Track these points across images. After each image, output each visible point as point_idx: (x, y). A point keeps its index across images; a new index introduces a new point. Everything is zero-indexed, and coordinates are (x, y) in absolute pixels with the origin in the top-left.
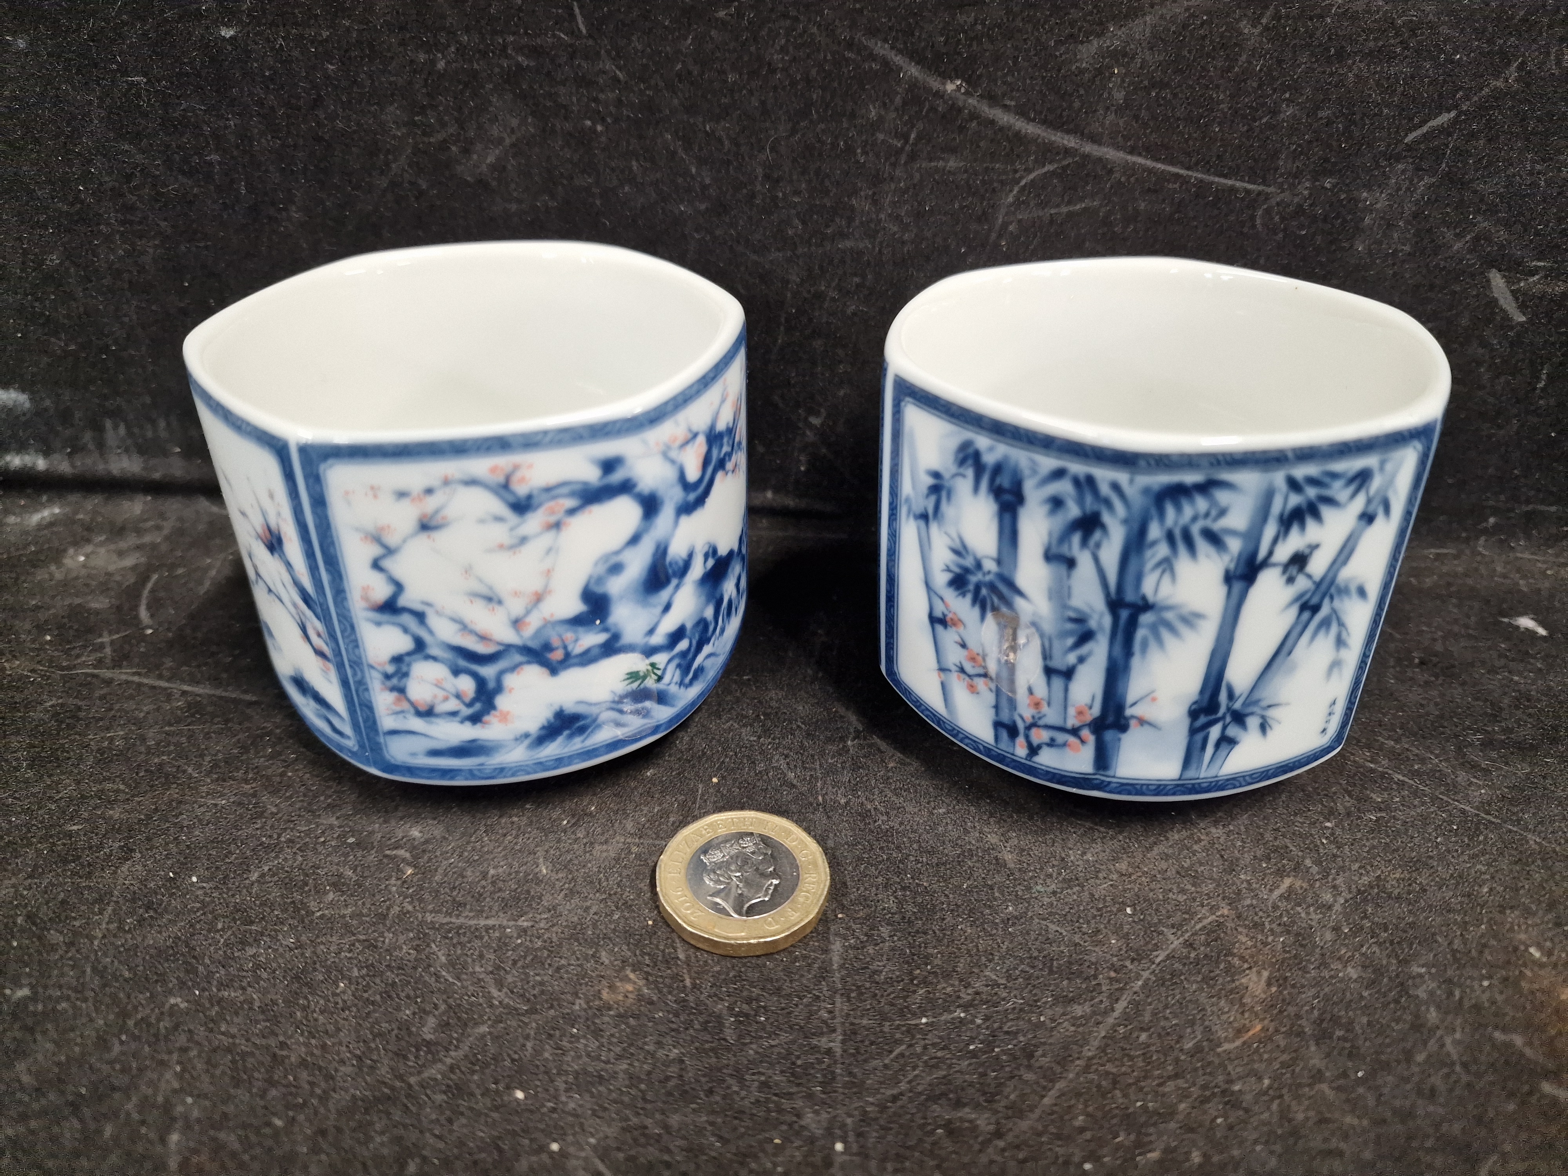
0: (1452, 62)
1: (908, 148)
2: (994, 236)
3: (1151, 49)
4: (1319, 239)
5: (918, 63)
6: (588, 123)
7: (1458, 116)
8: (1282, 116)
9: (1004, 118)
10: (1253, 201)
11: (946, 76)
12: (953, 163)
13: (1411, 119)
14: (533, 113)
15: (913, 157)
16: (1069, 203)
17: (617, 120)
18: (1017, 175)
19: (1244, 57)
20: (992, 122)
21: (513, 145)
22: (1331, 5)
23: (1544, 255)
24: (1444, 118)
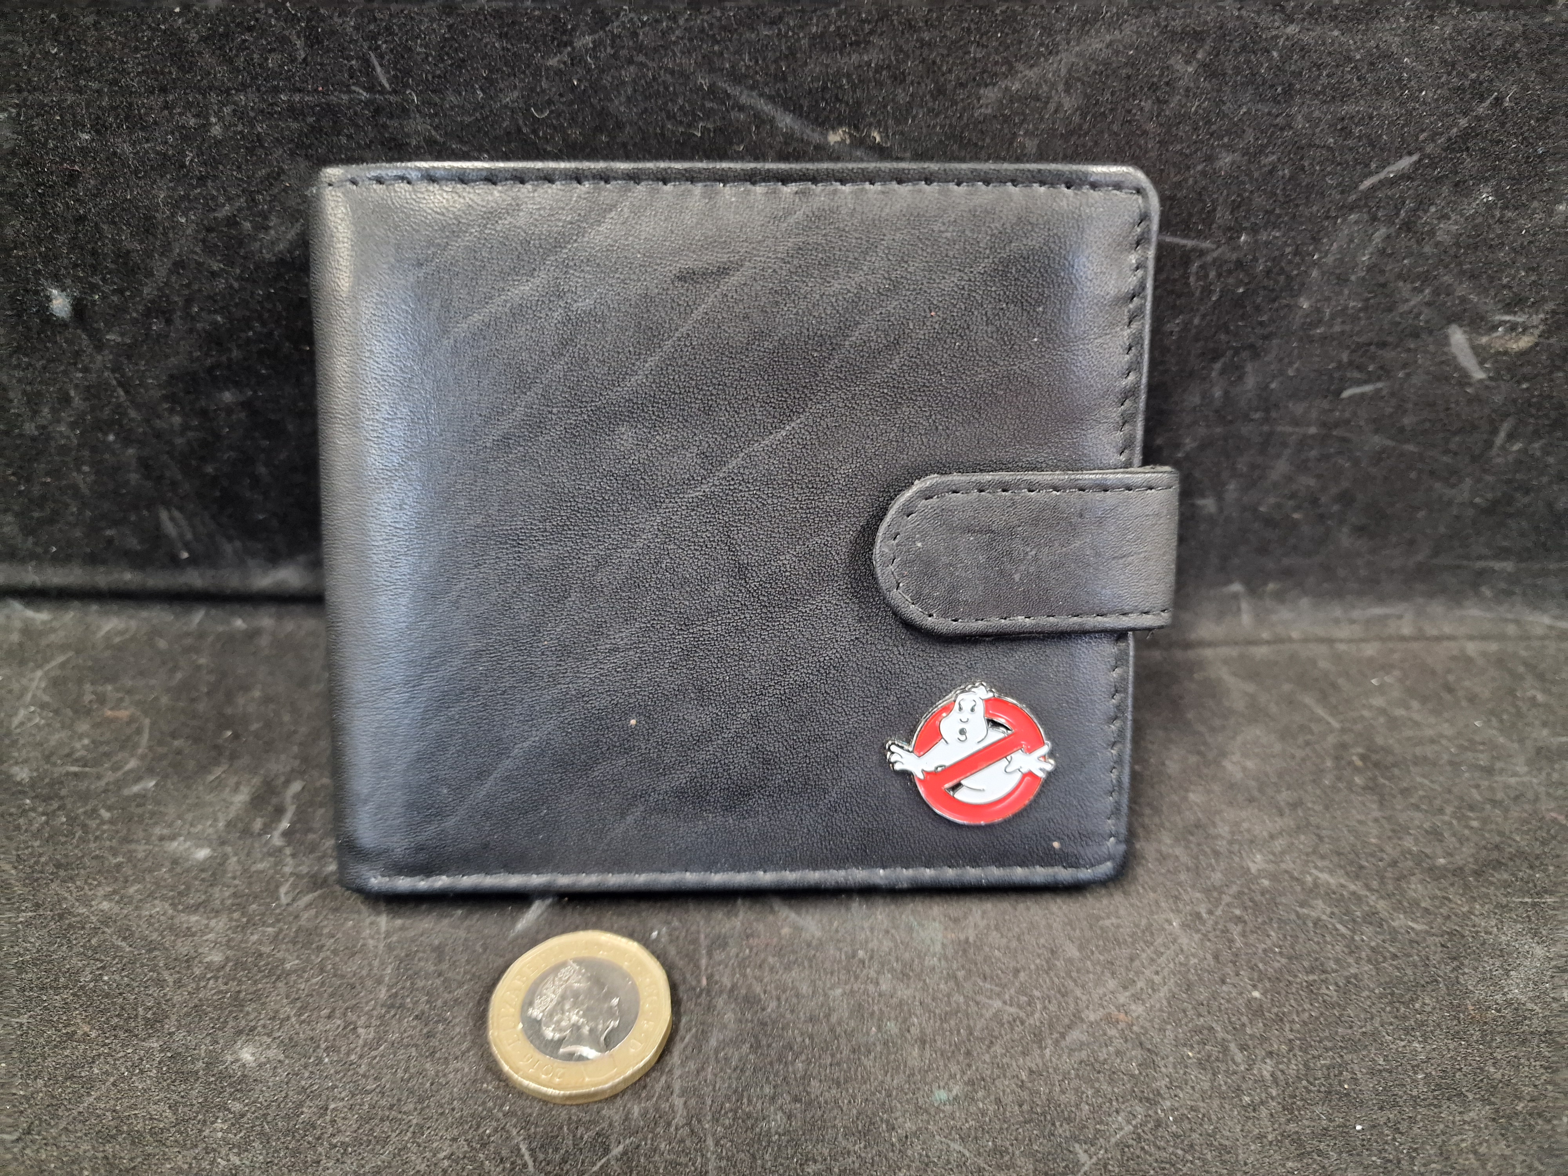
0: (1417, 99)
3: (1068, 90)
4: (1259, 298)
5: (792, 112)
7: (1420, 160)
8: (1219, 164)
10: (1187, 257)
11: (825, 125)
13: (1367, 165)
19: (1177, 99)
22: (1277, 37)
23: (1508, 308)
24: (1405, 163)
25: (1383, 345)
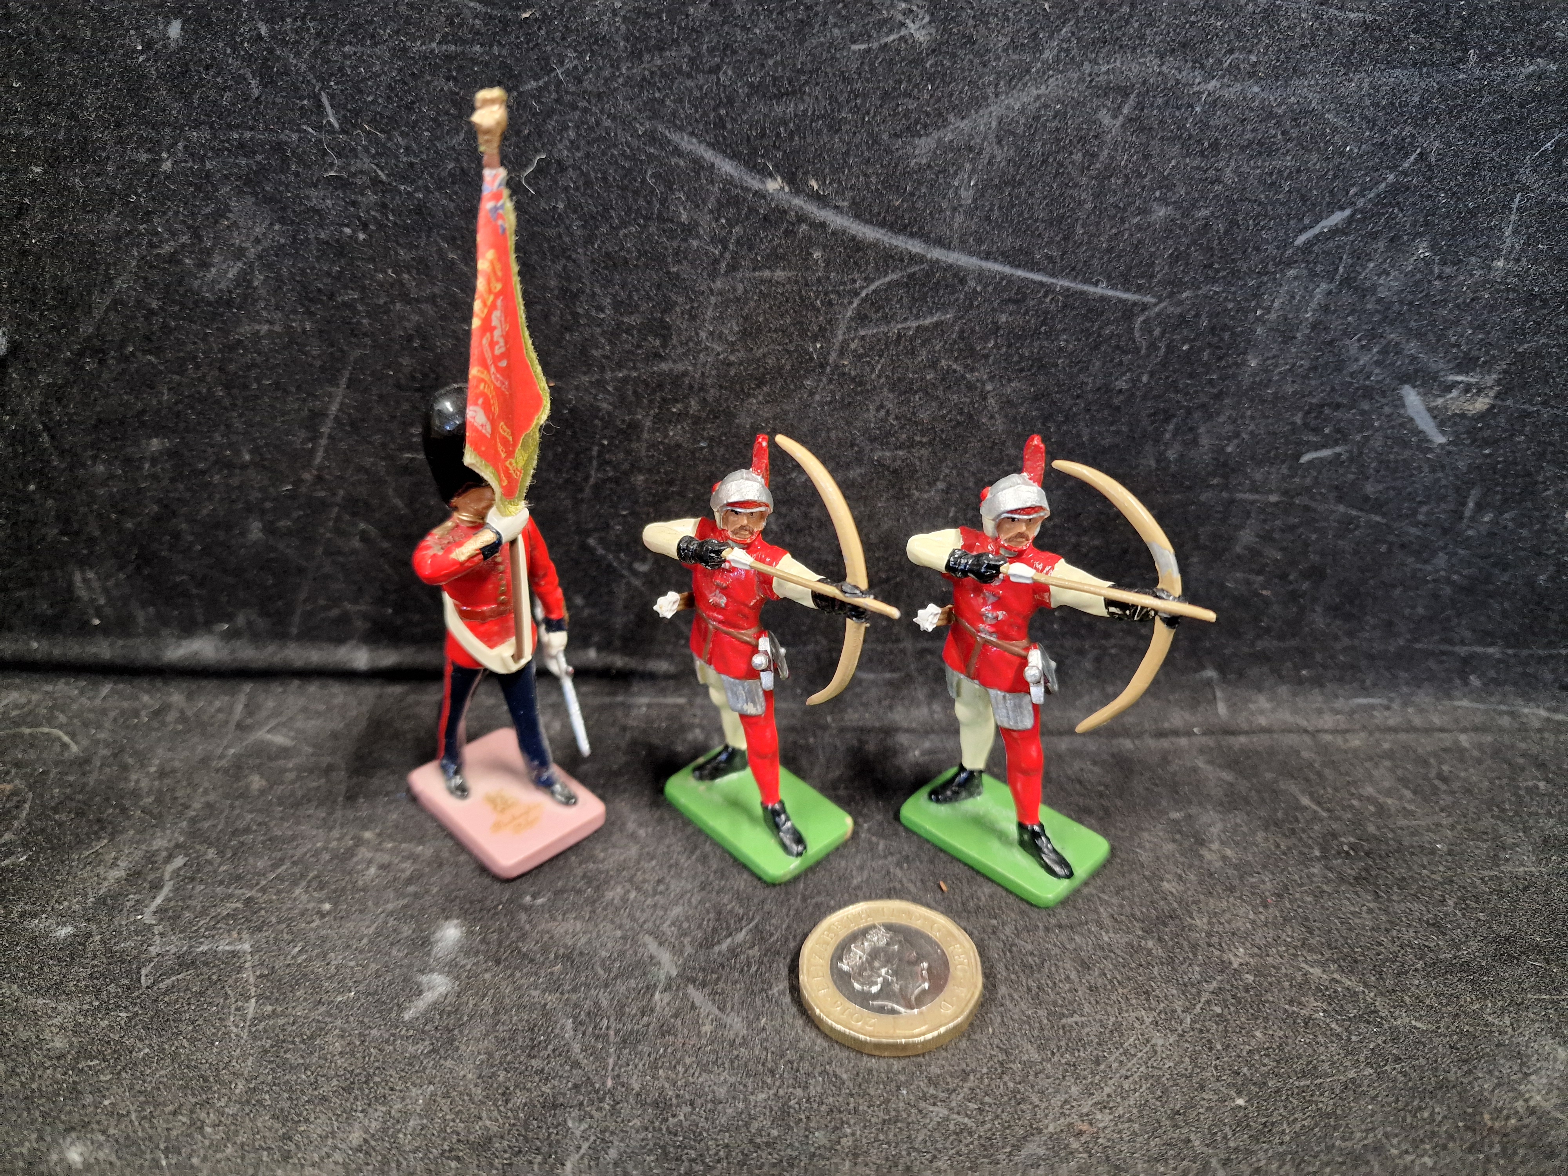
0: (1342, 154)
1: (728, 255)
2: (833, 355)
3: (999, 142)
4: (1206, 355)
5: (731, 158)
6: (348, 231)
7: (1353, 215)
8: (1154, 217)
9: (836, 221)
10: (1128, 311)
11: (764, 173)
12: (780, 274)
13: (1301, 220)
14: (282, 220)
15: (733, 267)
16: (917, 317)
17: (381, 226)
18: (857, 285)
19: (1106, 152)
20: (823, 225)
21: (260, 257)
22: (1200, 93)
23: (1460, 368)
24: (1338, 218)
25: (1338, 406)
